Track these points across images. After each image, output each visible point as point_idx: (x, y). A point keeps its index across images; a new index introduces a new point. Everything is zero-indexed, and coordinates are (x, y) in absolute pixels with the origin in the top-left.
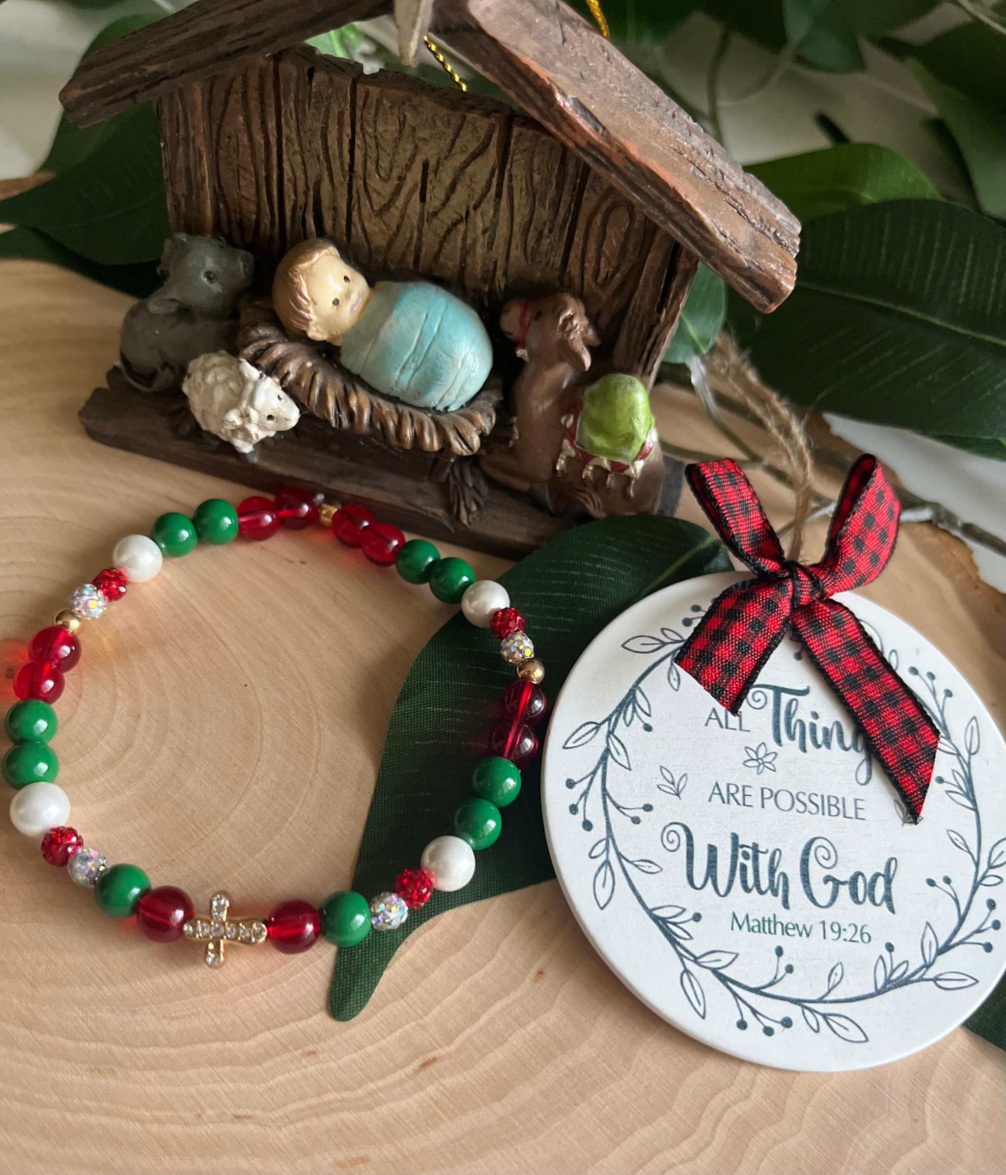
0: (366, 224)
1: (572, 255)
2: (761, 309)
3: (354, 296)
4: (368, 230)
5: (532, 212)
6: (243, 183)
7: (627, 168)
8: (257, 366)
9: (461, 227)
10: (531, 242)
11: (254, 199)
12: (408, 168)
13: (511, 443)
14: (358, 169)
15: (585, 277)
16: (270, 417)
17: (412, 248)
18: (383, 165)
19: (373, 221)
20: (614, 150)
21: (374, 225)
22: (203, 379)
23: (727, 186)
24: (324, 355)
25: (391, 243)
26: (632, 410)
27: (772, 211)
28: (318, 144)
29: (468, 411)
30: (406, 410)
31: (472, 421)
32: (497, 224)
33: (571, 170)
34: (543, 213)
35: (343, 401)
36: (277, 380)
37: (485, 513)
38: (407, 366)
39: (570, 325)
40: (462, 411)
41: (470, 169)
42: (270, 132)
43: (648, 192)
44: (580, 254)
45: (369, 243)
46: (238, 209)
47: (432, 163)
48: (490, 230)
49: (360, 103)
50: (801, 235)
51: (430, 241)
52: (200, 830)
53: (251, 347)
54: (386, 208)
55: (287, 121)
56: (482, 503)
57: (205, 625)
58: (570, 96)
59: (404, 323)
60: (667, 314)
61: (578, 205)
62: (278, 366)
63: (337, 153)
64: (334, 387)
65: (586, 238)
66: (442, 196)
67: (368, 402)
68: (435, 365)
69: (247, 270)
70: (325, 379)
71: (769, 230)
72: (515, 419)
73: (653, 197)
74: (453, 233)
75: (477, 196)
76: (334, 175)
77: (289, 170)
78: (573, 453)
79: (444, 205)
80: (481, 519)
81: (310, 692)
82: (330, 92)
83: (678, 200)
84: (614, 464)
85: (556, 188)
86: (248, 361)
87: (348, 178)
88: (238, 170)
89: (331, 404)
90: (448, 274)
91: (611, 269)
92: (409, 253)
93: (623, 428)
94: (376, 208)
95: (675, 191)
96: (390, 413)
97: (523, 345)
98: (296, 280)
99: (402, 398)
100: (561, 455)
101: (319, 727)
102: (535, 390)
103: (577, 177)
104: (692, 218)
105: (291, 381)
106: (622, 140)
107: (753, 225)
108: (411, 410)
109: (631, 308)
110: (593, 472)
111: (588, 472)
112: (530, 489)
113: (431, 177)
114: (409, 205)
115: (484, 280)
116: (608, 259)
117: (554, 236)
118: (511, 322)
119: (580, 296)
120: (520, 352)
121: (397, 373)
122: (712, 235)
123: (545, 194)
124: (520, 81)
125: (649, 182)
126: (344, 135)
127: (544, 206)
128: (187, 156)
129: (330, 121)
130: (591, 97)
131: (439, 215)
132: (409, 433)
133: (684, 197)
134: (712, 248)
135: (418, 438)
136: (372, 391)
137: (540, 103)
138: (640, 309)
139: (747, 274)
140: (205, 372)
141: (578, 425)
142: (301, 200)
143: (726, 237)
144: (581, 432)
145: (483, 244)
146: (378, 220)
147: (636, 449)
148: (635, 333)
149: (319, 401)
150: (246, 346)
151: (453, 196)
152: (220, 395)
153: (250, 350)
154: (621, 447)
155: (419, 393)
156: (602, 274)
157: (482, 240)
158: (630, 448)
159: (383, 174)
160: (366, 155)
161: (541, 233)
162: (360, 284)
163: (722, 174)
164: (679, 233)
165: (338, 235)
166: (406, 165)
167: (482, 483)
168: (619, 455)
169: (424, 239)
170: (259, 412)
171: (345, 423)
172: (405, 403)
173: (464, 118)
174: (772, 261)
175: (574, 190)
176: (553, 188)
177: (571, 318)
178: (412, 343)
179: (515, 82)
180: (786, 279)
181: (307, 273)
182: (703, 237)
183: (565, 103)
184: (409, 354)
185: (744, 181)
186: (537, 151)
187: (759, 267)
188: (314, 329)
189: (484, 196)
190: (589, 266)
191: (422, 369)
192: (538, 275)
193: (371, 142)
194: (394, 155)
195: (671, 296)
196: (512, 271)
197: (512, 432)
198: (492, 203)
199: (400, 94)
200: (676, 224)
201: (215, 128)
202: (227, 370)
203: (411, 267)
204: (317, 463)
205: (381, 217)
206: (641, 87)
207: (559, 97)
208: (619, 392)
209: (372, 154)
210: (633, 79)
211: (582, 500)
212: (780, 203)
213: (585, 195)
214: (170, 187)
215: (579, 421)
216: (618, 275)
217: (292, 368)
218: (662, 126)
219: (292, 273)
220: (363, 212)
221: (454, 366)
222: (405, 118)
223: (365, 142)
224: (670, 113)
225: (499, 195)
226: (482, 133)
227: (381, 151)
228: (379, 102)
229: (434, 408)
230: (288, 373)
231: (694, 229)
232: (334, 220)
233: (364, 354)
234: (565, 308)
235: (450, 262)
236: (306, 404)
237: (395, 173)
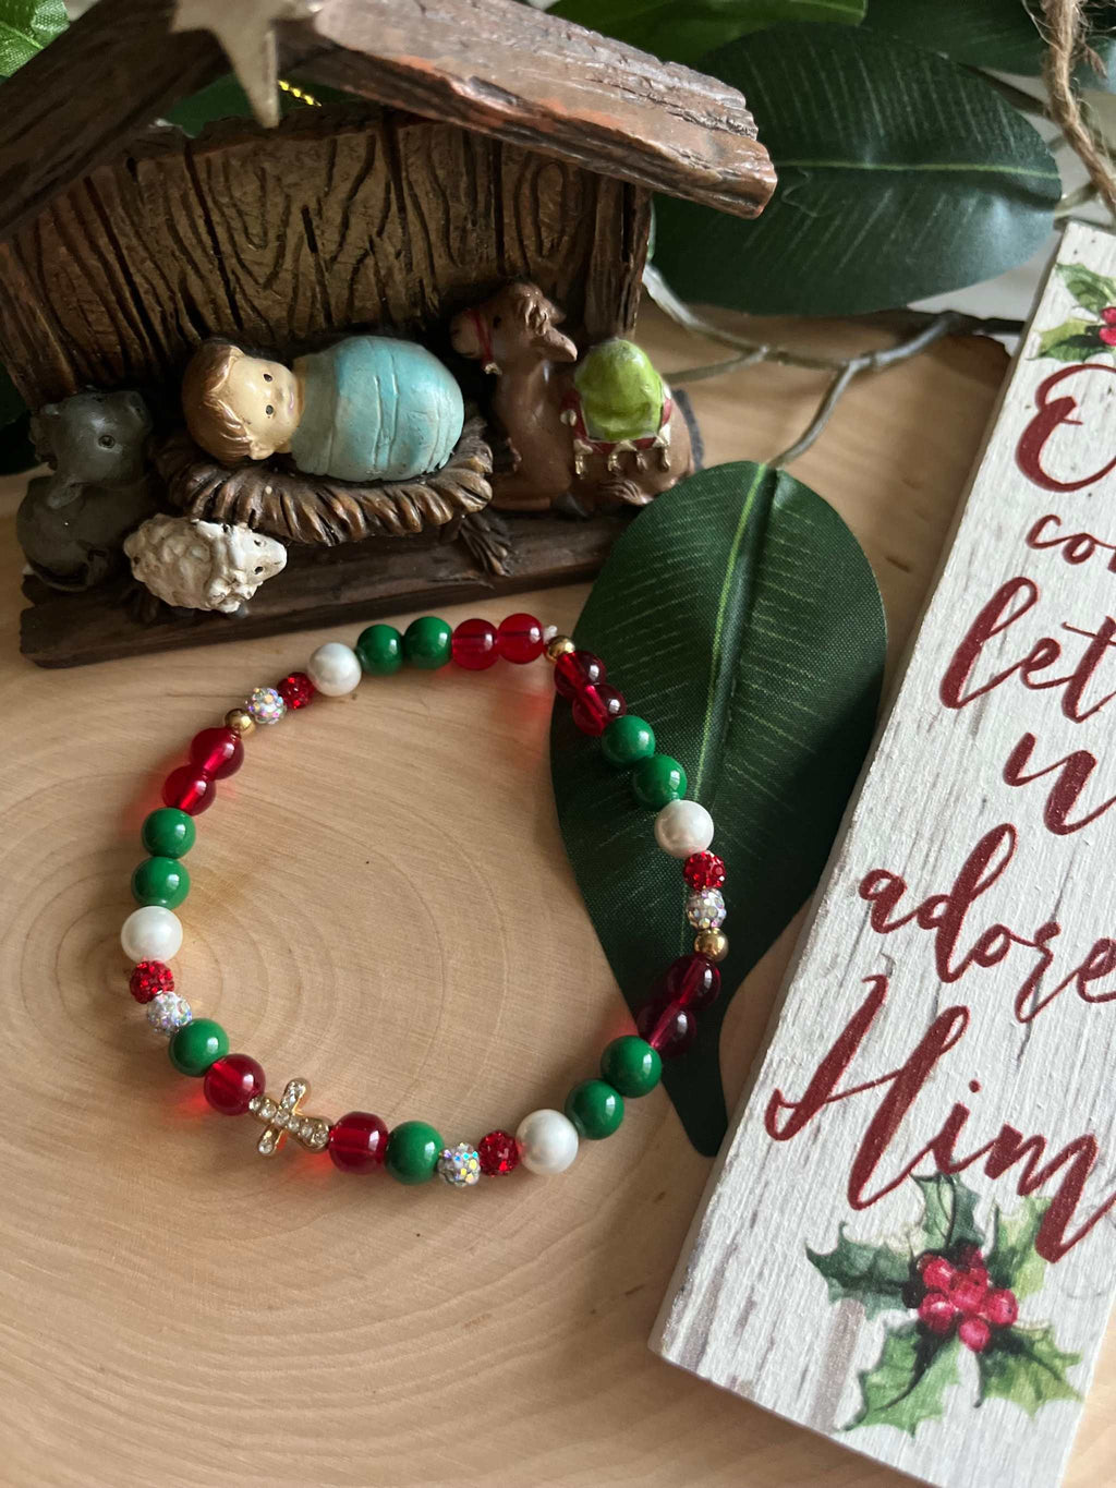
0: (256, 303)
1: (506, 239)
2: (749, 217)
3: (286, 394)
4: (259, 308)
5: (447, 212)
6: (91, 317)
7: (559, 131)
8: (216, 521)
9: (370, 261)
10: (455, 244)
11: (111, 330)
12: (285, 223)
13: (515, 466)
14: (226, 247)
15: (528, 255)
16: (259, 569)
17: (318, 306)
18: (254, 232)
19: (262, 294)
20: (538, 117)
21: (266, 298)
22: (159, 559)
23: (658, 92)
24: (276, 470)
25: (291, 310)
26: (638, 379)
27: (712, 95)
28: (169, 242)
29: (460, 459)
30: (398, 490)
31: (472, 468)
32: (410, 241)
33: (479, 149)
34: (460, 208)
35: (328, 512)
36: (245, 525)
37: (517, 552)
38: (380, 445)
39: (538, 320)
40: (455, 461)
41: (360, 196)
42: (104, 250)
43: (589, 147)
44: (515, 235)
45: (266, 321)
46: (96, 347)
47: (313, 205)
48: (405, 251)
49: (203, 176)
50: (748, 107)
51: (337, 291)
52: (424, 1035)
53: (198, 502)
54: (274, 276)
55: (120, 229)
56: (509, 544)
57: (295, 817)
58: (467, 78)
59: (358, 400)
60: (635, 259)
61: (498, 182)
62: (238, 509)
63: (194, 241)
64: (308, 501)
65: (517, 215)
66: (336, 237)
67: (353, 501)
68: (411, 429)
69: (142, 412)
70: (294, 498)
71: (720, 121)
72: (510, 440)
73: (596, 149)
74: (362, 269)
75: (377, 221)
76: (200, 266)
77: (143, 281)
78: (589, 448)
79: (341, 245)
80: (516, 561)
81: (446, 835)
82: (162, 178)
83: (626, 141)
84: (637, 443)
85: (468, 173)
86: (201, 519)
87: (216, 263)
88: (80, 306)
89: (317, 524)
90: (368, 316)
91: (556, 236)
92: (316, 312)
93: (635, 402)
94: (261, 281)
95: (619, 133)
96: (382, 501)
97: (490, 359)
98: (217, 408)
99: (384, 478)
100: (577, 458)
101: (477, 867)
102: (520, 402)
103: (489, 154)
104: (646, 153)
105: (261, 519)
106: (540, 101)
107: (703, 125)
108: (402, 486)
109: (592, 268)
110: (618, 459)
111: (614, 461)
112: (552, 504)
113: (315, 222)
114: (301, 262)
115: (414, 305)
116: (549, 227)
117: (480, 227)
118: (468, 340)
119: (531, 278)
120: (488, 368)
121: (373, 456)
122: (674, 162)
123: (457, 187)
124: (405, 85)
125: (587, 134)
126: (196, 218)
127: (458, 200)
128: (14, 317)
129: (173, 209)
130: (485, 66)
131: (339, 259)
132: (414, 514)
133: (631, 135)
134: (677, 176)
135: (426, 515)
136: (349, 485)
137: (436, 100)
138: (602, 265)
139: (724, 187)
140: (157, 550)
141: (584, 416)
142: (169, 307)
143: (689, 157)
144: (591, 423)
145: (400, 269)
146: (268, 292)
147: (656, 417)
148: (605, 291)
149: (301, 526)
150: (192, 503)
151: (349, 232)
152: (188, 570)
153: (199, 506)
154: (641, 422)
155: (404, 466)
156: (547, 244)
157: (397, 265)
158: (650, 419)
159: (256, 240)
160: (229, 230)
161: (464, 230)
162: (283, 375)
163: (647, 80)
164: (637, 176)
165: (226, 328)
166: (282, 221)
167: (497, 520)
168: (640, 431)
169: (329, 291)
170: (245, 571)
171: (341, 536)
172: (389, 482)
173: (334, 143)
174: (744, 159)
175: (489, 168)
176: (465, 178)
177: (536, 310)
178: (376, 418)
179: (396, 88)
180: (767, 173)
181: (226, 394)
182: (662, 168)
183: (466, 90)
184: (377, 431)
185: (669, 75)
186: (433, 145)
187: (735, 175)
188: (257, 449)
189: (385, 217)
190: (530, 243)
191: (398, 440)
192: (474, 275)
193: (230, 212)
194: (263, 216)
195: (635, 238)
196: (442, 282)
197: (513, 455)
198: (397, 221)
199: (250, 146)
200: (632, 168)
201: (34, 273)
202: (182, 538)
203: (324, 325)
204: (312, 583)
205: (271, 288)
206: (521, 20)
207: (456, 86)
208: (617, 365)
209: (236, 224)
210: (509, 16)
211: (617, 494)
212: (712, 79)
213: (504, 169)
214: (8, 360)
215: (583, 413)
216: (566, 238)
217: (254, 503)
218: (567, 56)
219: (208, 401)
220: (247, 292)
221: (431, 421)
222: (263, 170)
223: (223, 214)
224: (564, 36)
225: (402, 209)
226: (362, 152)
227: (246, 218)
228: (226, 166)
229: (425, 473)
230: (254, 512)
231: (654, 165)
232: (215, 313)
233: (326, 452)
234: (525, 305)
235: (368, 301)
236: (288, 535)
237: (272, 234)
